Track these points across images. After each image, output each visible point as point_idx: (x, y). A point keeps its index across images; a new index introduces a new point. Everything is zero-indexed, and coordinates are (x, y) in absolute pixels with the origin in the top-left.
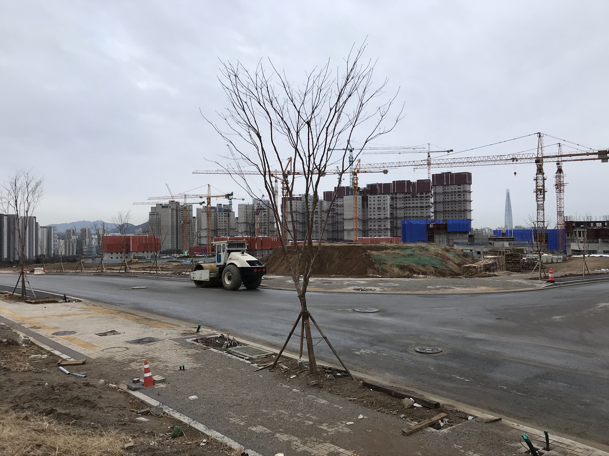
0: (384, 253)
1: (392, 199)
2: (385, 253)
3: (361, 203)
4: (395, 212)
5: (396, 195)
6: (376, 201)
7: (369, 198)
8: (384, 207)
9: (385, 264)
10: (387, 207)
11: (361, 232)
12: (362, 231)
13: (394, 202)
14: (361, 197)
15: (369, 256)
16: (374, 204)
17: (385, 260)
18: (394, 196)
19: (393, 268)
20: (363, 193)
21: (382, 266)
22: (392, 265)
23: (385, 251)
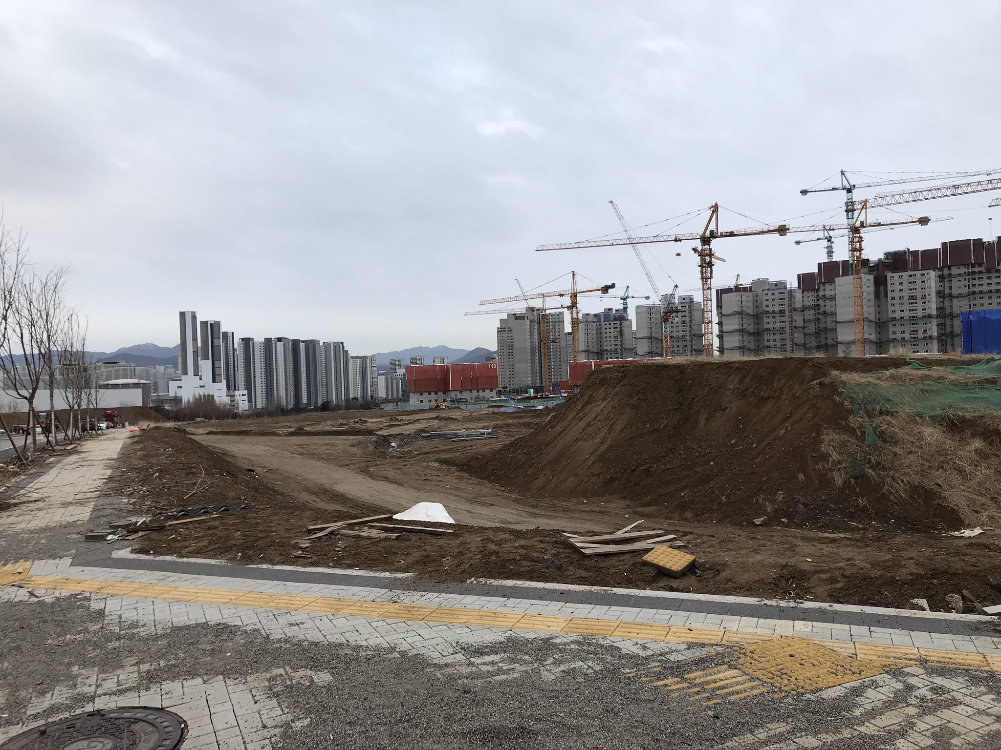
0: (887, 379)
1: (942, 278)
2: (892, 377)
3: (872, 289)
4: (947, 304)
5: (950, 269)
6: (905, 283)
7: (889, 278)
8: (923, 294)
9: (888, 413)
10: (929, 294)
11: (874, 347)
12: (877, 343)
13: (947, 284)
14: (871, 277)
15: (833, 388)
16: (901, 290)
17: (889, 401)
18: (946, 272)
19: (922, 428)
20: (878, 270)
21: (878, 420)
22: (916, 418)
23: (892, 371)
